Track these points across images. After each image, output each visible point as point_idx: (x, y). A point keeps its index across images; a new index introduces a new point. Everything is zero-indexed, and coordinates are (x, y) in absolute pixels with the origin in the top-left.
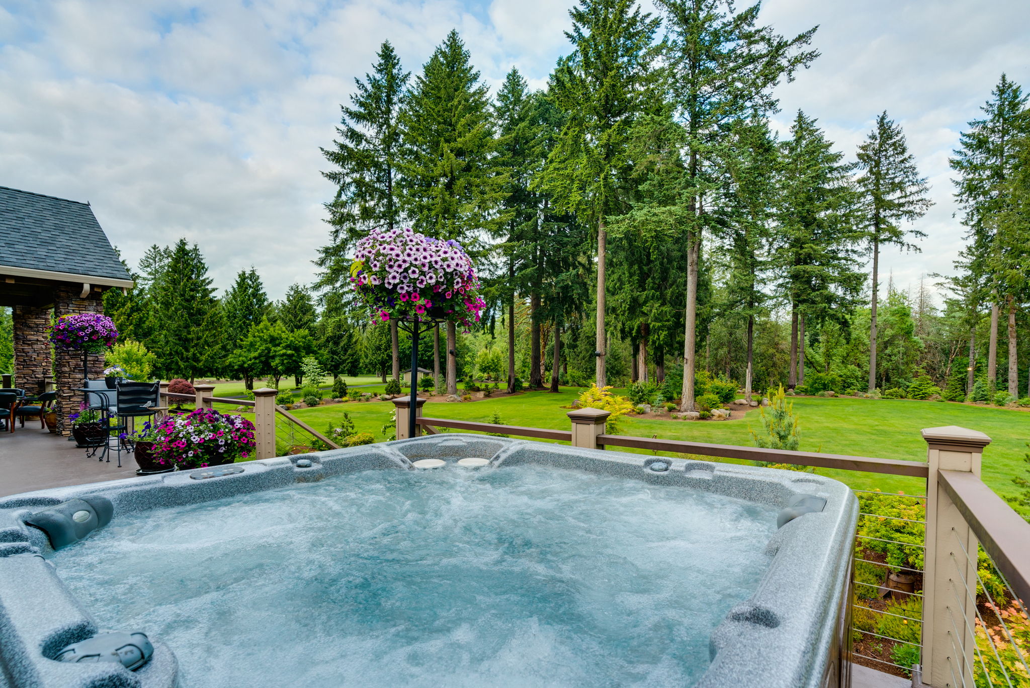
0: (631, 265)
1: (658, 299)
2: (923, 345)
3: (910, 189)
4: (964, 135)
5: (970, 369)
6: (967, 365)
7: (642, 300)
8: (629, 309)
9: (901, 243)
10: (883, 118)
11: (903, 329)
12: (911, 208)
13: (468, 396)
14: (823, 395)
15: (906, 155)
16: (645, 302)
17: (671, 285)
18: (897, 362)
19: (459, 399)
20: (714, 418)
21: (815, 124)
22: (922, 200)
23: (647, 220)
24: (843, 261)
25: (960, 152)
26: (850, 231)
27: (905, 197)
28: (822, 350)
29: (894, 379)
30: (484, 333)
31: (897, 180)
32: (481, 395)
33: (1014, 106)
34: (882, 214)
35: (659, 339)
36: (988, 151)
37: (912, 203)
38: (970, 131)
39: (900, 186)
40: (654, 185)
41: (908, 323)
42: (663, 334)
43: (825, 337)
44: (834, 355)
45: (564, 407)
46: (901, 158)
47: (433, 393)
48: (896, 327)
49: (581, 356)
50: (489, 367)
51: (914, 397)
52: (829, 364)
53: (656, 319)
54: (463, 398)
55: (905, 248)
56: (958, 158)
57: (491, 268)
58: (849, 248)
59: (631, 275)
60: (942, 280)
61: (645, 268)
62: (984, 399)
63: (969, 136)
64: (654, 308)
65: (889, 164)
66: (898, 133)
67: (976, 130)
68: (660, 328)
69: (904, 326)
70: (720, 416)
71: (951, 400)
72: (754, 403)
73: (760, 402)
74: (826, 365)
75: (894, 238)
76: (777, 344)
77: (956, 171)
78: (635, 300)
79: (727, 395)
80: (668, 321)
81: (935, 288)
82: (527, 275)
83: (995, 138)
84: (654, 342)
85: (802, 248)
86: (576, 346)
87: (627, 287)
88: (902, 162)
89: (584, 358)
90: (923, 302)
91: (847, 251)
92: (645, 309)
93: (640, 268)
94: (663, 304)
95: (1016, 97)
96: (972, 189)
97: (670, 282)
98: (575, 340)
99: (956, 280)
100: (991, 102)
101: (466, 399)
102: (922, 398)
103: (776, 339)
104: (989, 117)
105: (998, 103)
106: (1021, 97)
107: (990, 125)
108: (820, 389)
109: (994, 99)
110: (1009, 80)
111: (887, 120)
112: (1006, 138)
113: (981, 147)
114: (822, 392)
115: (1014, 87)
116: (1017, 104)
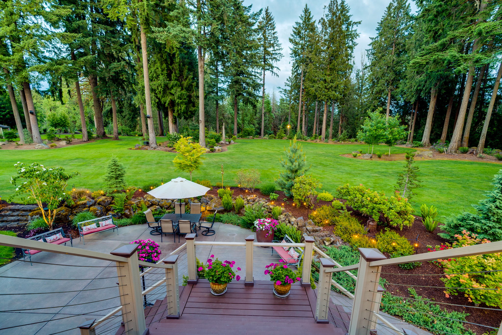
0: (162, 64)
1: (179, 86)
2: (274, 117)
3: (276, 48)
4: (294, 28)
5: (288, 127)
6: (287, 125)
7: (170, 86)
8: (163, 91)
9: (272, 71)
10: (267, 10)
12: (276, 56)
13: (53, 144)
14: (248, 138)
15: (275, 31)
16: (172, 88)
17: (186, 79)
19: (46, 147)
20: (216, 151)
22: (280, 53)
23: (177, 34)
24: (253, 77)
25: (292, 35)
26: (257, 63)
27: (275, 51)
30: (54, 100)
31: (272, 42)
32: (63, 143)
34: (266, 57)
35: (181, 109)
36: (300, 37)
37: (276, 54)
39: (273, 45)
40: (179, 13)
42: (183, 107)
45: (131, 149)
46: (273, 32)
47: (19, 143)
49: (127, 117)
50: (59, 124)
51: (278, 138)
53: (180, 98)
54: (49, 145)
55: (273, 74)
56: (292, 38)
57: (56, 50)
58: (256, 71)
59: (163, 70)
60: (281, 90)
61: (170, 67)
64: (177, 92)
65: (269, 33)
66: (272, 19)
67: (298, 26)
68: (181, 103)
69: (269, 108)
70: (219, 150)
72: (228, 143)
73: (230, 142)
75: (270, 69)
77: (291, 44)
78: (166, 86)
79: (217, 139)
80: (185, 99)
81: (279, 93)
82: (88, 60)
83: (303, 31)
84: (178, 111)
85: (239, 68)
86: (122, 112)
87: (161, 77)
88: (274, 34)
89: (128, 119)
90: (274, 99)
91: (255, 72)
92: (173, 91)
93: (167, 67)
94: (182, 89)
95: (309, 15)
96: (295, 53)
97: (185, 77)
98: (121, 108)
99: (285, 90)
100: (302, 15)
101: (52, 146)
102: (281, 138)
103: (223, 112)
104: (301, 22)
105: (304, 16)
106: (311, 16)
107: (302, 26)
108: (247, 135)
109: (303, 14)
110: (308, 7)
111: (268, 11)
112: (306, 33)
113: (298, 34)
114: (248, 137)
115: (309, 11)
116: (310, 19)
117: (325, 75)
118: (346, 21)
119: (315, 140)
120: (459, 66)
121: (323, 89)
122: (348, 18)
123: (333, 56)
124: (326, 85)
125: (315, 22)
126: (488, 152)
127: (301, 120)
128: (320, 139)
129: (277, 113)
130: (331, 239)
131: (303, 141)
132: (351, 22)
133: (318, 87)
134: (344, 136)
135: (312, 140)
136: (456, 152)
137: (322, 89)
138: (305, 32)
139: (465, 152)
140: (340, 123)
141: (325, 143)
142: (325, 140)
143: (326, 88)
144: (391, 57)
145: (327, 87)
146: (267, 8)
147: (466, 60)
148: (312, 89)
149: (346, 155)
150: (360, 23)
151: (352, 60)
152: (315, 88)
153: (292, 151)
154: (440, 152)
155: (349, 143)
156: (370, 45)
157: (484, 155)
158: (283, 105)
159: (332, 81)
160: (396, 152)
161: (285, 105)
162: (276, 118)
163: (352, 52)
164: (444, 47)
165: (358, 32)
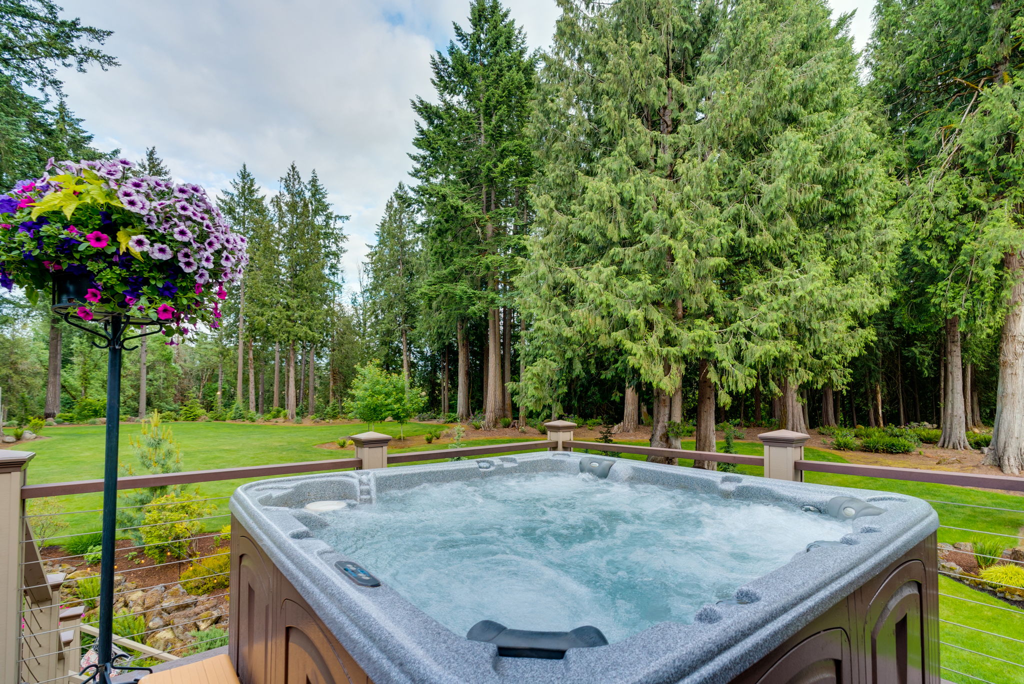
2: (181, 372)
5: (219, 393)
6: (216, 390)
10: (152, 153)
11: (163, 356)
18: (159, 386)
21: (80, 124)
28: (78, 372)
29: (156, 403)
33: (251, 192)
36: (234, 218)
38: (223, 197)
41: (168, 351)
43: (81, 359)
44: (93, 378)
48: (157, 353)
51: (186, 419)
52: (86, 388)
62: (241, 417)
63: (222, 201)
66: (166, 173)
67: (227, 199)
69: (164, 353)
71: (216, 420)
72: (11, 439)
73: (19, 437)
74: (82, 389)
76: (14, 363)
83: (239, 210)
95: (252, 185)
102: (193, 420)
103: (13, 357)
104: (236, 193)
105: (241, 184)
106: (256, 187)
107: (236, 199)
108: (89, 417)
109: (238, 180)
110: (248, 170)
111: (155, 156)
112: (246, 214)
113: (230, 214)
114: (92, 420)
115: (251, 177)
116: (253, 191)
117: (287, 294)
118: (322, 211)
119: (275, 420)
120: (474, 305)
121: (284, 321)
122: (325, 207)
123: (300, 265)
124: (289, 313)
125: (263, 198)
126: (532, 423)
127: (246, 381)
128: (285, 416)
129: (188, 364)
130: (212, 615)
131: (247, 423)
132: (331, 214)
133: (273, 316)
134: (334, 410)
135: (268, 420)
136: (495, 426)
137: (281, 320)
138: (244, 212)
139: (507, 426)
140: (331, 384)
141: (295, 425)
142: (296, 418)
143: (290, 320)
144: (398, 280)
145: (292, 318)
146: (151, 149)
147: (480, 298)
148: (260, 318)
149: (327, 445)
150: (347, 218)
151: (340, 276)
152: (265, 317)
153: (150, 445)
154: (477, 428)
155: (343, 423)
156: (367, 256)
157: (528, 429)
158: (203, 346)
159: (300, 308)
160: (417, 433)
161: (209, 347)
162: (185, 373)
163: (338, 261)
164: (455, 278)
165: (344, 232)
